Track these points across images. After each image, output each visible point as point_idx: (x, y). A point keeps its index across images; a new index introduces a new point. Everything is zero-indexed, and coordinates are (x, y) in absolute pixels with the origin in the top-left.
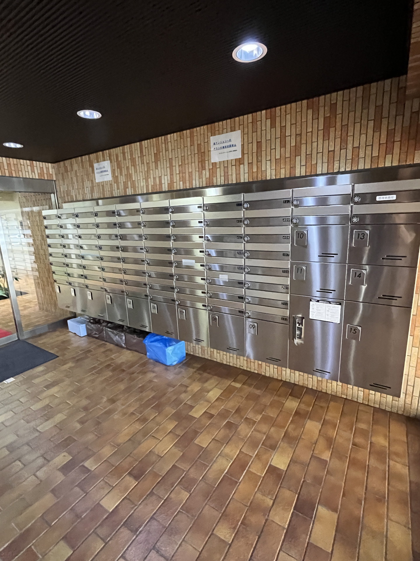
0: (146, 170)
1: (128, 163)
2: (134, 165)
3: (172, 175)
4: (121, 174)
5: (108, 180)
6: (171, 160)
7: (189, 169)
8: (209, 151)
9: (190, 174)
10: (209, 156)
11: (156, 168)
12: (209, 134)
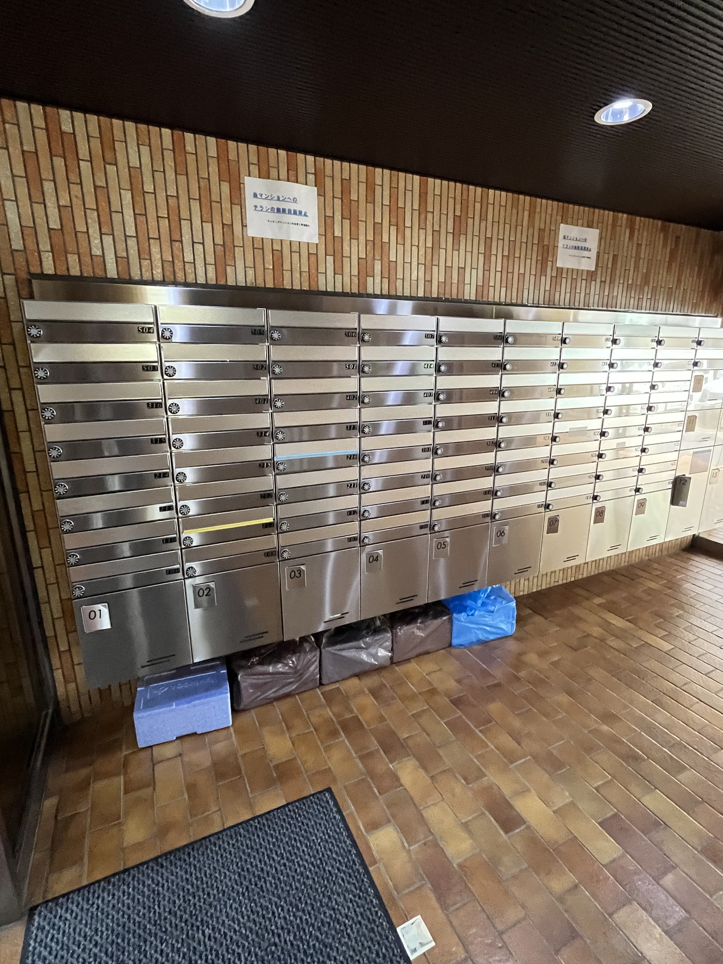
0: (429, 244)
1: (382, 216)
2: (399, 226)
3: (486, 270)
4: (354, 236)
5: (304, 239)
6: (488, 241)
7: (519, 268)
8: (555, 247)
9: (522, 276)
10: (555, 255)
11: (456, 246)
12: (559, 218)
